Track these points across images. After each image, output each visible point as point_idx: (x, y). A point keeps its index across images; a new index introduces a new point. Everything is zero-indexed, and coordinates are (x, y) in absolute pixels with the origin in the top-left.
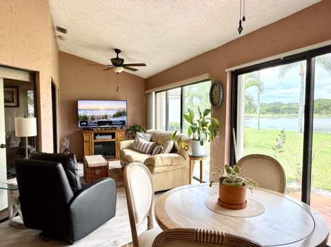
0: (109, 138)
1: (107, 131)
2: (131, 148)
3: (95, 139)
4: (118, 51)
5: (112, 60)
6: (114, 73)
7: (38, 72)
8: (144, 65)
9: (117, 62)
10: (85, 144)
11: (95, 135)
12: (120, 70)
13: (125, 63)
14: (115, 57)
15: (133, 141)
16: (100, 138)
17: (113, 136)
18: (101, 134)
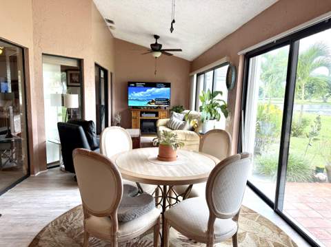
0: (153, 116)
1: (151, 110)
2: (166, 125)
3: (141, 116)
4: (156, 37)
5: (152, 45)
6: (153, 57)
7: (83, 60)
8: (180, 50)
9: (156, 47)
10: (133, 120)
11: (142, 113)
12: (158, 54)
13: (163, 48)
14: (154, 43)
15: (169, 119)
16: (145, 116)
17: (157, 115)
18: (147, 113)
